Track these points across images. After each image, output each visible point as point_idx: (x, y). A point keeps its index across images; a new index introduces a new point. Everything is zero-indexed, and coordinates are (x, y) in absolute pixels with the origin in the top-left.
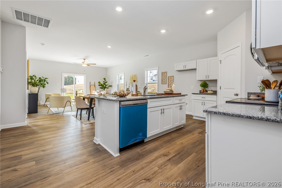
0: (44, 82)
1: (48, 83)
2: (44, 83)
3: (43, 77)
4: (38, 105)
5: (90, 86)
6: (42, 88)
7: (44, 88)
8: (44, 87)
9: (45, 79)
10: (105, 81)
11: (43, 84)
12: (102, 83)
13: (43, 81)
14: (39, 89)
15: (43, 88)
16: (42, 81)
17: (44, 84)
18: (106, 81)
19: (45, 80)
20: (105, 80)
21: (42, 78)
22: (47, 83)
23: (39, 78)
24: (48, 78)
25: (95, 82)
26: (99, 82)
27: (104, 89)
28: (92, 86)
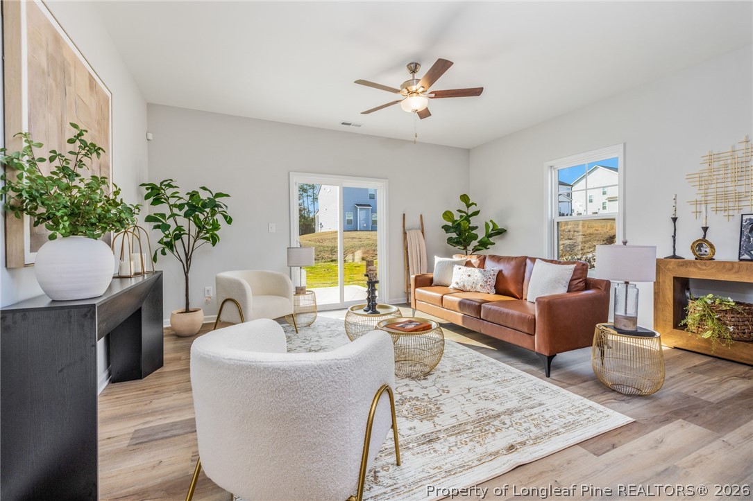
0: (213, 212)
1: (229, 221)
2: (212, 220)
3: (204, 188)
5: (405, 233)
6: (204, 247)
7: (214, 244)
8: (213, 241)
9: (217, 200)
10: (465, 208)
11: (208, 227)
12: (457, 217)
13: (209, 210)
15: (209, 244)
16: (203, 211)
17: (212, 224)
18: (471, 210)
19: (214, 206)
20: (469, 206)
21: (203, 195)
22: (225, 217)
23: (188, 194)
24: (228, 196)
25: (421, 216)
26: (447, 215)
27: (465, 248)
28: (412, 232)
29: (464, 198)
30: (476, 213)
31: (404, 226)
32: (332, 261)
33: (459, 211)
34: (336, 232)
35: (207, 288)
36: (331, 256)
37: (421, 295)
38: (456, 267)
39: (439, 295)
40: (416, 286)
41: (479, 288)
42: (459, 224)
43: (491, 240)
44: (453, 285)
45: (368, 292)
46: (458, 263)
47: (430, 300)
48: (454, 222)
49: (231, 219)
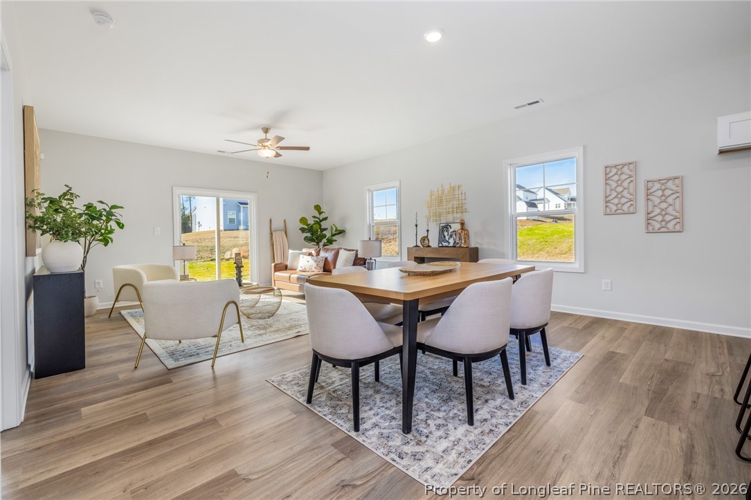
0: (108, 220)
1: (121, 226)
2: (107, 226)
3: (101, 202)
4: (86, 315)
5: (271, 234)
6: (97, 247)
7: (106, 245)
8: (106, 242)
9: (113, 210)
10: (317, 215)
11: (103, 231)
12: (311, 221)
13: (104, 218)
14: (87, 252)
15: (101, 245)
16: (99, 219)
17: (106, 229)
18: (322, 217)
19: (110, 215)
20: (320, 213)
21: (99, 207)
22: (118, 224)
23: (84, 206)
24: (122, 208)
25: (285, 221)
26: (303, 220)
27: (318, 244)
28: (278, 232)
29: (318, 208)
30: (325, 219)
31: (271, 229)
32: (212, 260)
33: (314, 217)
34: (214, 232)
35: (97, 281)
36: (210, 256)
37: (278, 276)
38: (301, 256)
39: (288, 275)
40: (275, 271)
41: (313, 269)
42: (312, 227)
43: (334, 238)
44: (299, 268)
45: (237, 274)
46: (304, 254)
47: (282, 279)
48: (308, 225)
49: (123, 225)
